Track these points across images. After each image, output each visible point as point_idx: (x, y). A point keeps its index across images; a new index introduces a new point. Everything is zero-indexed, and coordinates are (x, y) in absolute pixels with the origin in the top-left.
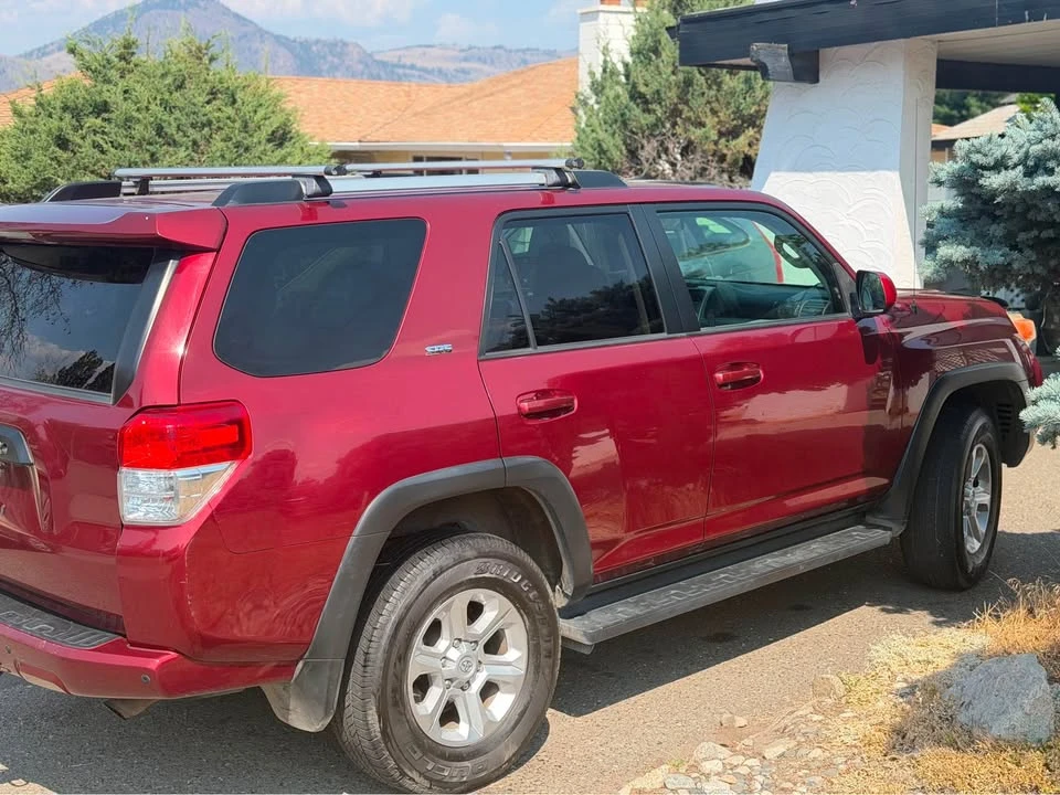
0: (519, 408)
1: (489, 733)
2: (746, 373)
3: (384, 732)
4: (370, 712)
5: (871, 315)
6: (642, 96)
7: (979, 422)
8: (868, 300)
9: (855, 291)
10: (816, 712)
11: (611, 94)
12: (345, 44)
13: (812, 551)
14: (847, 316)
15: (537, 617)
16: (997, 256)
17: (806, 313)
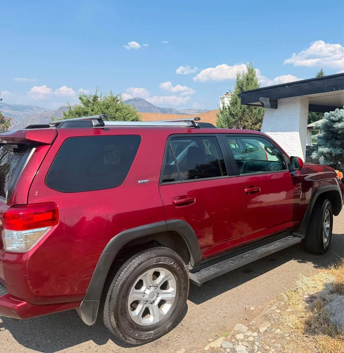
0: (173, 202)
1: (160, 320)
2: (255, 189)
3: (117, 325)
4: (112, 318)
5: (295, 170)
6: (233, 114)
7: (327, 203)
8: (294, 166)
9: (289, 163)
10: (278, 308)
11: (225, 114)
12: (172, 109)
13: (276, 245)
14: (287, 170)
15: (180, 276)
16: (338, 151)
17: (274, 169)
